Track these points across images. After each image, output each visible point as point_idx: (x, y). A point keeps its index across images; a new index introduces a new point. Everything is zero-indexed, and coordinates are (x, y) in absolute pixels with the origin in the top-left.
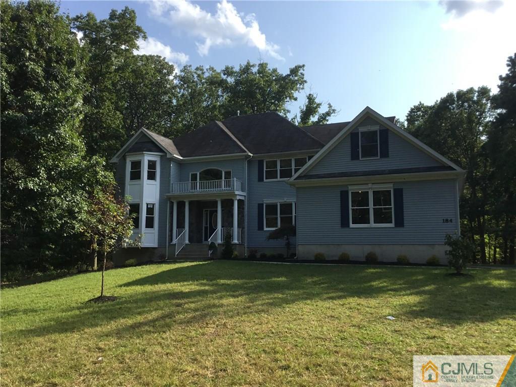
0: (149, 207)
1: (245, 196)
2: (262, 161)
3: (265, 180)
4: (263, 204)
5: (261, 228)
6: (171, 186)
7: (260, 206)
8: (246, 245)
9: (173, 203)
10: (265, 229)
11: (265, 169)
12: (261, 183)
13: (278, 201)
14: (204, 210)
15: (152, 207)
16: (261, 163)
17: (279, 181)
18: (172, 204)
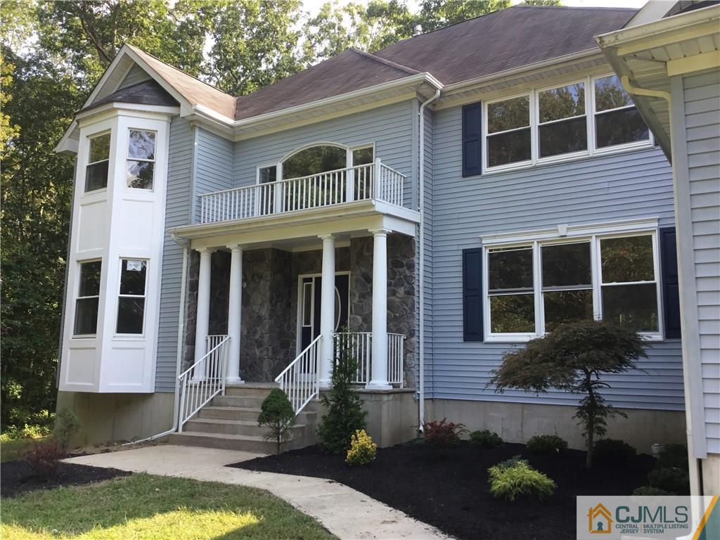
0: (129, 268)
1: (418, 224)
2: (477, 107)
3: (486, 169)
4: (479, 251)
5: (473, 332)
6: (194, 204)
7: (471, 258)
8: (421, 392)
9: (198, 254)
10: (489, 336)
11: (485, 133)
12: (473, 180)
13: (535, 239)
14: (301, 277)
15: (139, 269)
16: (471, 113)
17: (536, 168)
18: (195, 256)
